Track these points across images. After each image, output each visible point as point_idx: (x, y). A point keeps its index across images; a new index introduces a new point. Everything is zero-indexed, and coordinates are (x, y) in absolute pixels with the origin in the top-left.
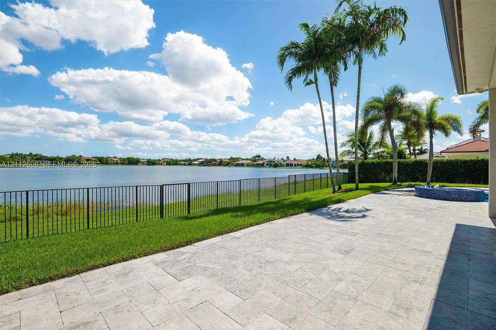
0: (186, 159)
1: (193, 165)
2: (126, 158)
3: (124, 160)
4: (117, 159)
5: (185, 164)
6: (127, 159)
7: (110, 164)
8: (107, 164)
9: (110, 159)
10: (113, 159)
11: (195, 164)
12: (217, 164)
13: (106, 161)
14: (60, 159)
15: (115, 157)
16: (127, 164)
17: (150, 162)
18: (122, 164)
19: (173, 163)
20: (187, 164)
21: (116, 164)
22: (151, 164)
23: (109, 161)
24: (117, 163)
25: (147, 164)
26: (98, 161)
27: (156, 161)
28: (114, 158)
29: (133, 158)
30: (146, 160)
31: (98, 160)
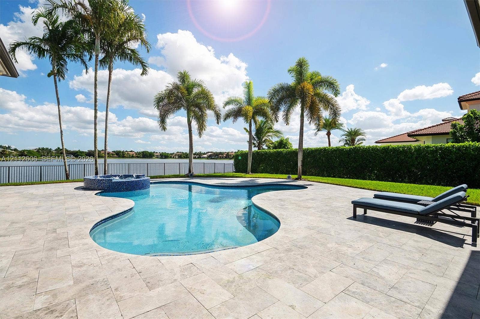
0: (196, 153)
1: (202, 158)
3: (139, 153)
4: (133, 153)
5: (195, 157)
6: (142, 153)
7: (126, 158)
8: (123, 158)
11: (204, 157)
12: (224, 158)
13: (123, 155)
14: (81, 153)
15: (132, 151)
16: (141, 158)
17: (162, 155)
18: (138, 157)
20: (197, 157)
21: (132, 158)
22: (164, 157)
23: (125, 154)
25: (160, 157)
26: (116, 155)
27: (169, 155)
28: (130, 152)
29: (147, 152)
30: (160, 154)
31: (116, 153)
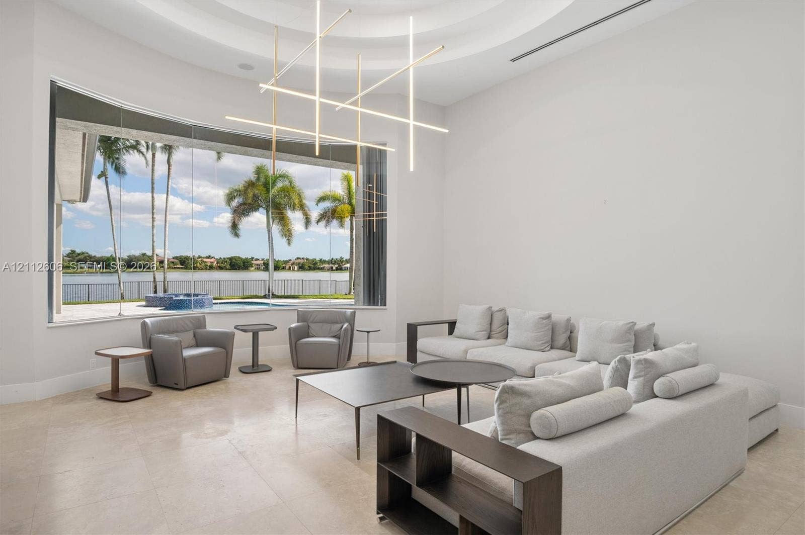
1: (345, 270)
2: (228, 258)
3: (224, 261)
4: (212, 260)
6: (228, 260)
7: (199, 269)
8: (194, 269)
9: (200, 259)
10: (205, 260)
13: (194, 263)
15: (210, 256)
16: (229, 269)
18: (221, 268)
19: (309, 267)
20: (334, 268)
21: (209, 269)
23: (197, 263)
24: (211, 268)
25: (264, 268)
26: (179, 263)
27: (280, 264)
28: (207, 258)
29: (239, 258)
30: (262, 262)
31: (180, 261)
